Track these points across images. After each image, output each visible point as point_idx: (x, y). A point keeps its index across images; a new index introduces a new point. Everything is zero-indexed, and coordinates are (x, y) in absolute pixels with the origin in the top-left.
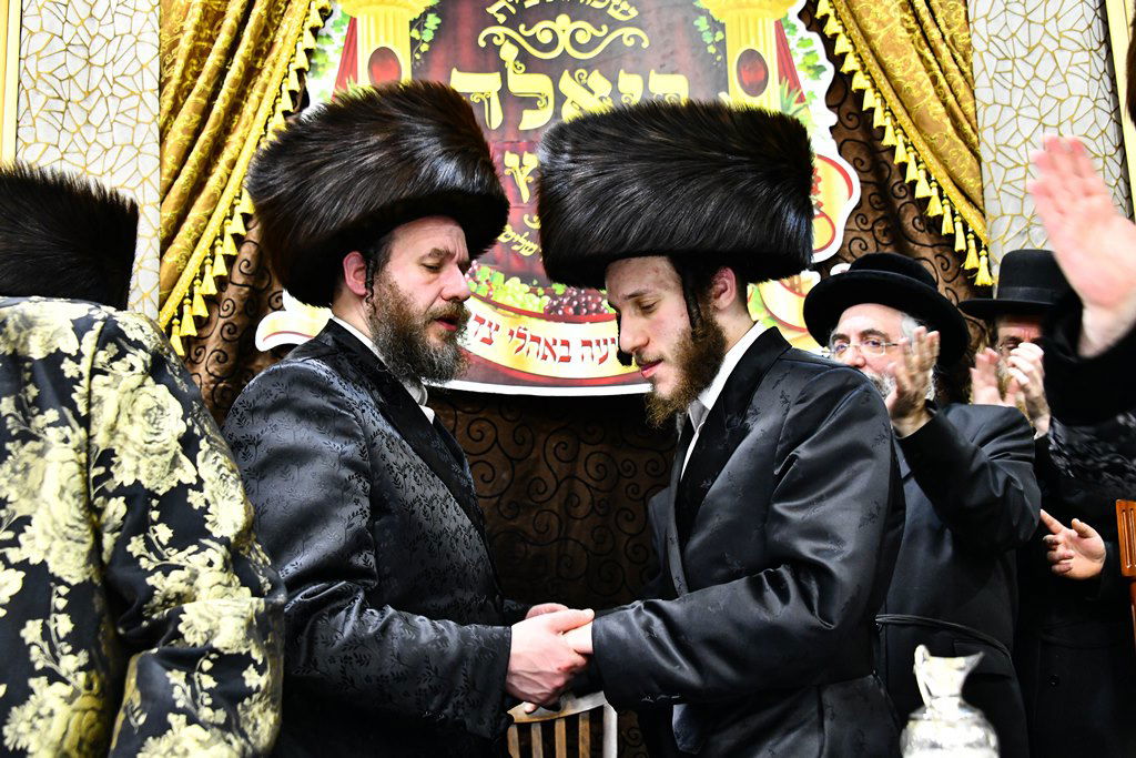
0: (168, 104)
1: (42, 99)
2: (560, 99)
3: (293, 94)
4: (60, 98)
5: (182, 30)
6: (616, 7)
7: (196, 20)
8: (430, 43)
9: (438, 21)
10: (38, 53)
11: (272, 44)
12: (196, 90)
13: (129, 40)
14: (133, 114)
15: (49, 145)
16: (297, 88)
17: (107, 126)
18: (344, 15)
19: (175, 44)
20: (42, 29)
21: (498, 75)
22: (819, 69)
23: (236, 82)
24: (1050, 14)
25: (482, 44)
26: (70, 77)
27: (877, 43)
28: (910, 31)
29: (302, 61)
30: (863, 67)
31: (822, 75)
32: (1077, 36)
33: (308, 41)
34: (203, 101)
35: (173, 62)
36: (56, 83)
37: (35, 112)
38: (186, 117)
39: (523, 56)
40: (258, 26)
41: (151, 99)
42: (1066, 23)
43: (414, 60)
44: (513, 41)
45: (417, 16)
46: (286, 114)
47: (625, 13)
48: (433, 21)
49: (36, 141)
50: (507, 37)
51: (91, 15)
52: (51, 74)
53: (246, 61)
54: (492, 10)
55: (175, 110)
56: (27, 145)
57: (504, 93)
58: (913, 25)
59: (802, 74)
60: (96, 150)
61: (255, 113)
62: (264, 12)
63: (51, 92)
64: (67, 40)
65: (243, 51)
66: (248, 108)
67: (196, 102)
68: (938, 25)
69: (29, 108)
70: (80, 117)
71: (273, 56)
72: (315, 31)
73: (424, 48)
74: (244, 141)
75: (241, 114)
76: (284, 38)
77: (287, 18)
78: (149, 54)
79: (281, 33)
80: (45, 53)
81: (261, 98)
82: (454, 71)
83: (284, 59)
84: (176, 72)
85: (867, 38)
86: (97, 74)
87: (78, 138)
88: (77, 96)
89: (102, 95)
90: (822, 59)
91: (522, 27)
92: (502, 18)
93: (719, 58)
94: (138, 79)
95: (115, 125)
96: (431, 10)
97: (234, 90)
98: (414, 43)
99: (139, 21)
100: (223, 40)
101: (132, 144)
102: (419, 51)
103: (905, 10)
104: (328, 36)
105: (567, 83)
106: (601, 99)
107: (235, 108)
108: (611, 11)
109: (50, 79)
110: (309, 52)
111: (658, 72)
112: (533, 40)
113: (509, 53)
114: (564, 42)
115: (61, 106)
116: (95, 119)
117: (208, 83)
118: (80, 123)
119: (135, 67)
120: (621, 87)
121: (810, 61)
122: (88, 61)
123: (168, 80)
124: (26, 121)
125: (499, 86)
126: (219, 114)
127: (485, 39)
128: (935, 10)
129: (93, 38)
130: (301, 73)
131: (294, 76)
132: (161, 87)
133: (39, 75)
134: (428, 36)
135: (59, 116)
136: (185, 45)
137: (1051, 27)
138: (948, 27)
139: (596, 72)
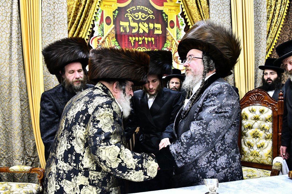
0: (69, 26)
1: (46, 25)
2: (139, 27)
3: (92, 25)
4: (49, 24)
5: (71, 12)
6: (149, 11)
7: (74, 10)
8: (116, 16)
9: (118, 12)
10: (45, 16)
11: (88, 15)
12: (75, 24)
13: (62, 14)
14: (63, 28)
15: (48, 33)
16: (93, 24)
17: (58, 30)
18: (101, 10)
19: (70, 14)
20: (46, 11)
21: (128, 22)
22: (183, 24)
23: (82, 22)
24: (223, 17)
25: (126, 17)
26: (51, 20)
27: (194, 20)
28: (200, 18)
29: (93, 19)
30: (192, 24)
31: (184, 26)
32: (227, 21)
33: (95, 15)
34: (76, 26)
35: (70, 18)
36: (48, 21)
37: (45, 27)
38: (73, 29)
39: (133, 19)
40: (85, 12)
41: (66, 25)
42: (226, 19)
43: (113, 19)
44: (131, 16)
45: (114, 11)
46: (91, 28)
47: (151, 12)
48: (117, 12)
49: (45, 33)
50: (130, 16)
51: (54, 8)
52: (48, 20)
53: (83, 18)
54: (128, 10)
55: (71, 27)
56: (44, 33)
57: (129, 26)
58: (200, 17)
59: (180, 25)
60: (56, 34)
61: (85, 28)
62: (87, 9)
63: (48, 23)
64: (50, 13)
65: (83, 16)
66: (84, 27)
67: (75, 26)
68: (204, 18)
69: (44, 26)
70: (53, 28)
71: (88, 17)
72: (96, 13)
73: (115, 17)
74: (83, 33)
75: (82, 28)
76: (90, 14)
77: (91, 10)
78: (66, 17)
79: (90, 13)
80: (46, 16)
81: (86, 25)
82: (121, 21)
83: (90, 18)
84: (71, 20)
85: (193, 19)
86: (56, 20)
87: (53, 32)
88: (52, 24)
89: (57, 24)
90: (184, 23)
91: (133, 14)
92: (129, 12)
93: (166, 21)
94: (64, 21)
95: (60, 30)
96: (116, 10)
97: (81, 24)
98: (114, 16)
99: (64, 10)
100: (79, 14)
101: (63, 33)
102: (114, 17)
103: (199, 15)
104: (98, 14)
105: (140, 25)
106: (146, 28)
107: (81, 27)
108: (148, 12)
109: (47, 21)
110: (95, 17)
111: (156, 23)
112: (135, 16)
113: (130, 18)
114: (140, 17)
115: (49, 26)
116: (56, 28)
117: (77, 23)
118: (53, 29)
119: (63, 19)
120: (150, 26)
121: (182, 23)
122: (54, 17)
123: (69, 21)
124: (43, 29)
125: (129, 25)
126: (79, 28)
127: (126, 16)
128: (204, 15)
129: (55, 13)
130: (93, 21)
131: (92, 21)
132: (68, 22)
133: (45, 20)
134: (116, 15)
135: (49, 28)
136: (72, 15)
137: (223, 19)
138: (206, 18)
139: (145, 23)
